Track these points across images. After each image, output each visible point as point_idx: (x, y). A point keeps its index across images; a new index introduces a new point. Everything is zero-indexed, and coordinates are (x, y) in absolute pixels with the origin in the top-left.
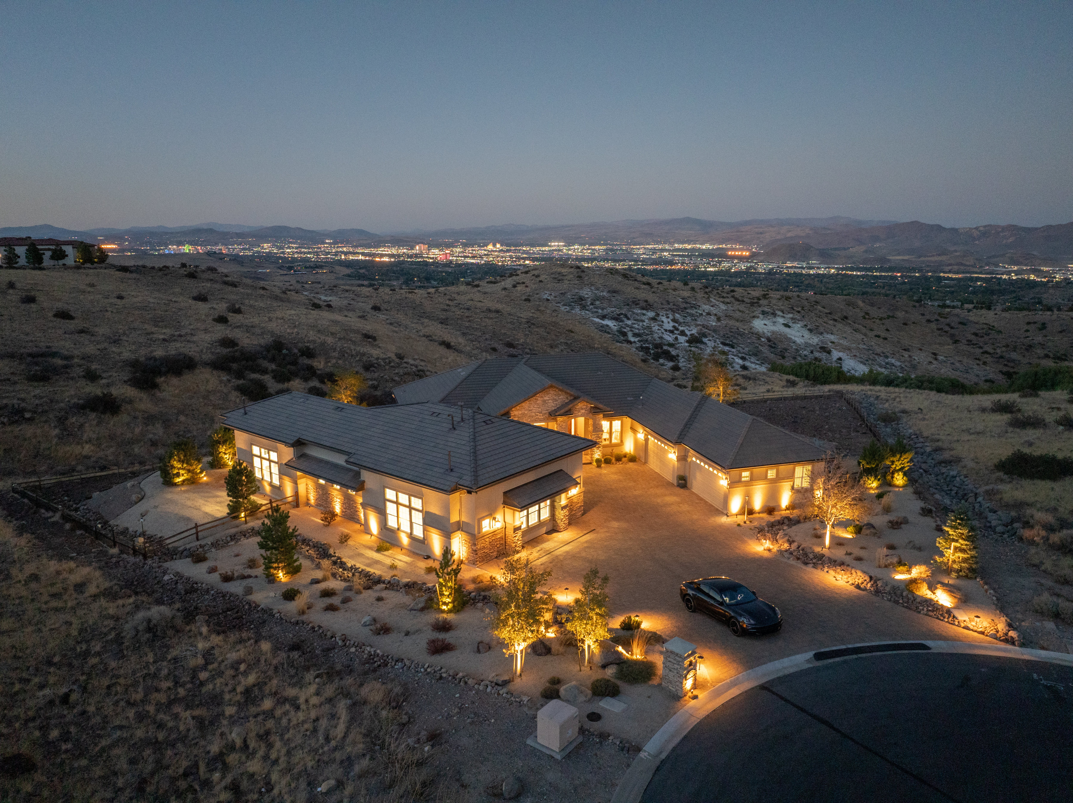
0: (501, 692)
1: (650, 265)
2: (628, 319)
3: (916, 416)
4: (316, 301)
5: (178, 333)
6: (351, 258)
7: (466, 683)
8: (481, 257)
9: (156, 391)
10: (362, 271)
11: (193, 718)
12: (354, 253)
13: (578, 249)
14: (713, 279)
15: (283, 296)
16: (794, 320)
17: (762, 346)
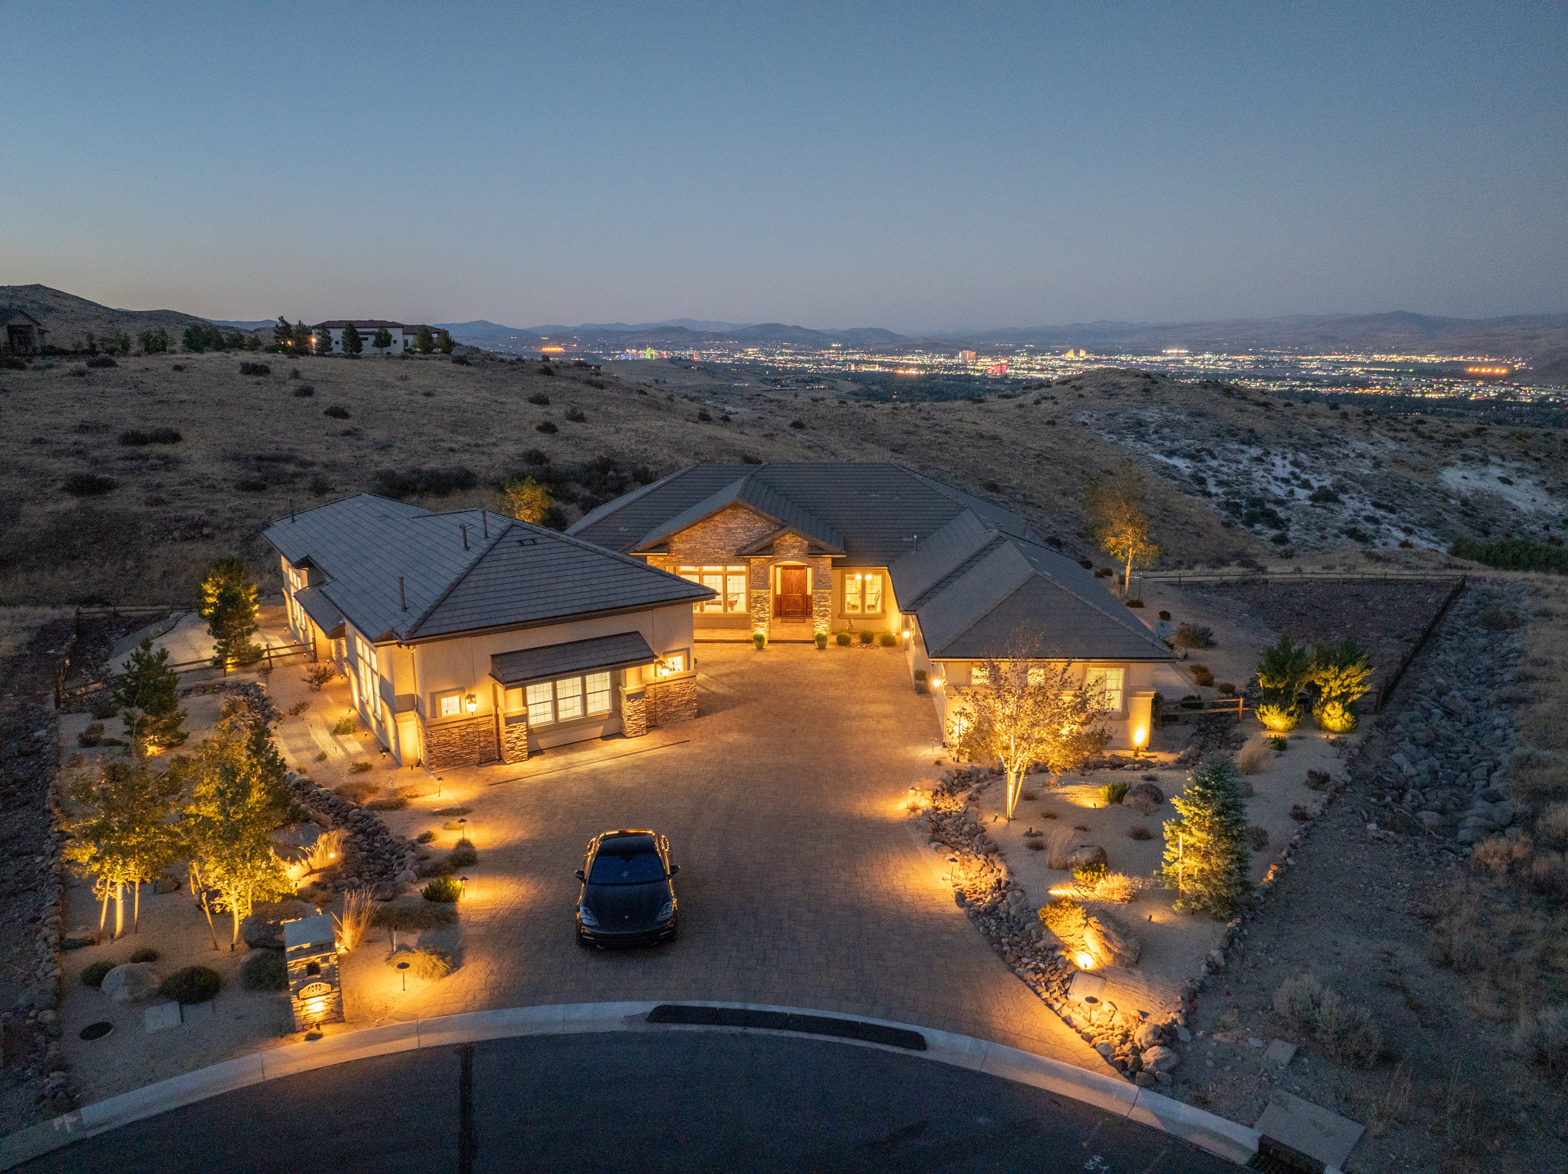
1: (1327, 386)
4: (711, 411)
5: (477, 442)
6: (864, 369)
8: (1054, 370)
10: (874, 388)
12: (870, 363)
13: (1209, 360)
15: (665, 403)
16: (1522, 472)
17: (1448, 512)
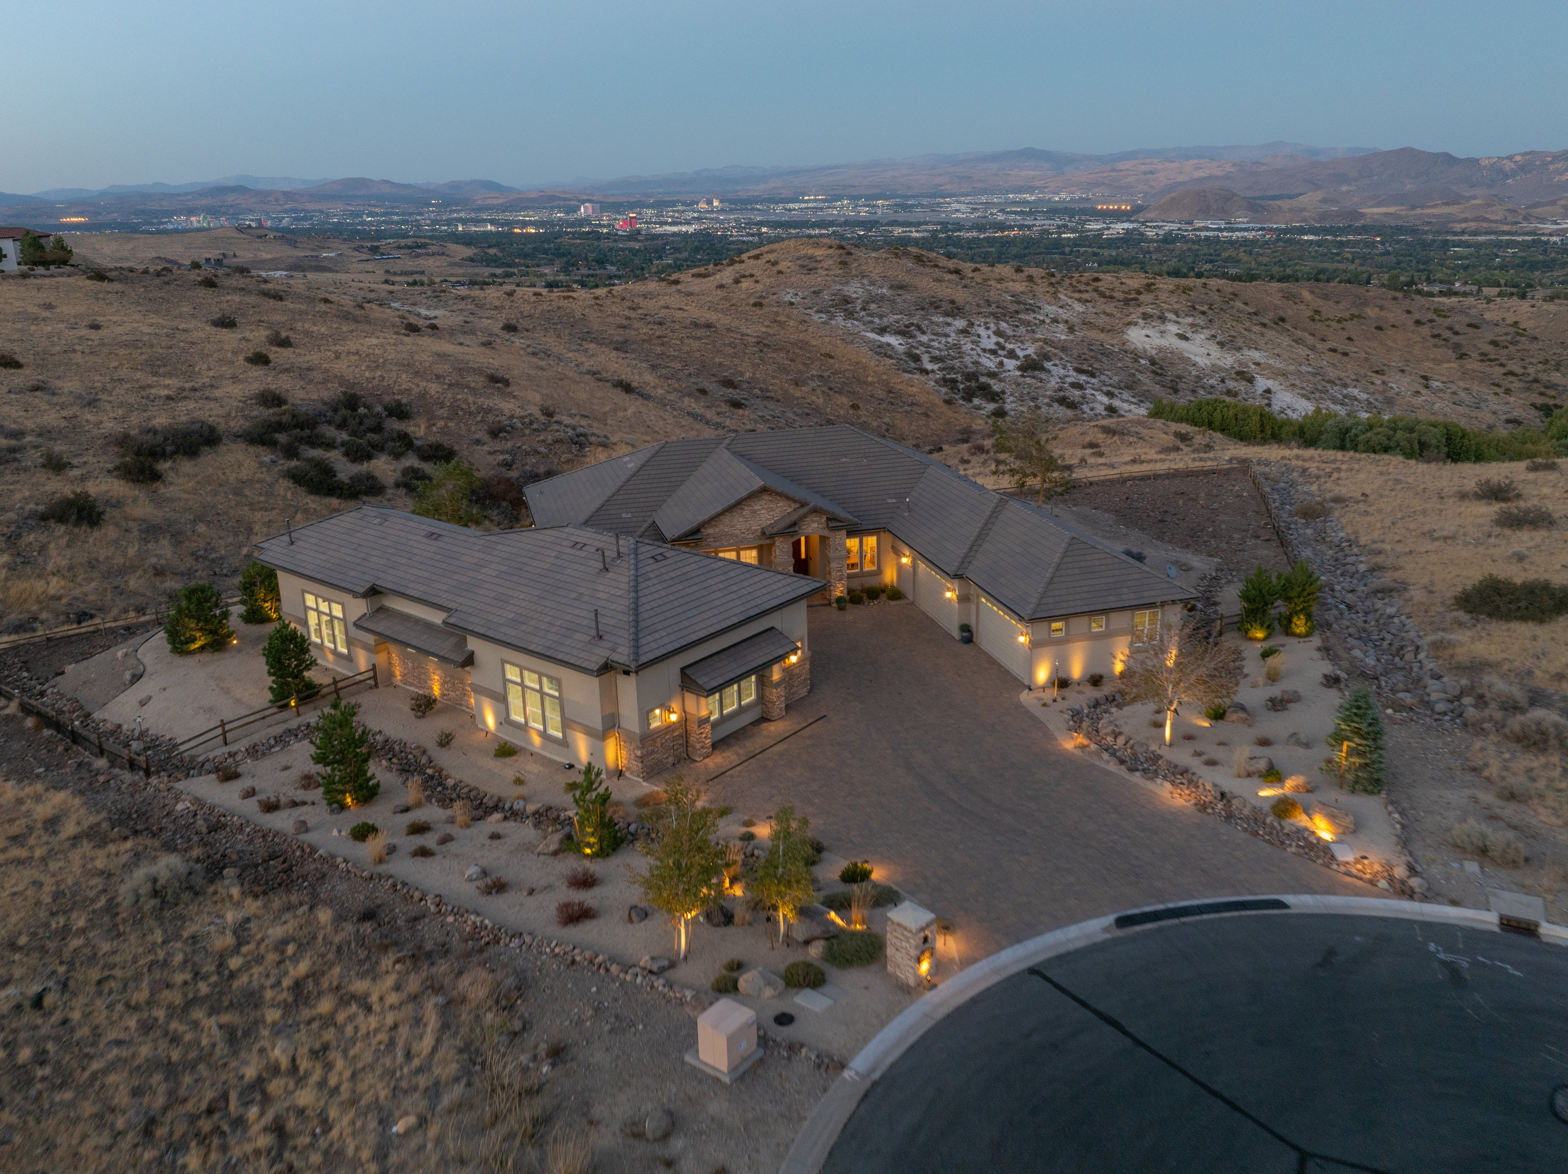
0: (656, 984)
2: (923, 333)
3: (1356, 507)
4: (413, 320)
5: (191, 384)
6: (473, 229)
7: (607, 970)
8: (688, 222)
9: (158, 484)
10: (492, 251)
11: (221, 1027)
12: (479, 221)
13: (848, 206)
14: (1071, 252)
15: (358, 312)
16: (1195, 328)
17: (1140, 372)
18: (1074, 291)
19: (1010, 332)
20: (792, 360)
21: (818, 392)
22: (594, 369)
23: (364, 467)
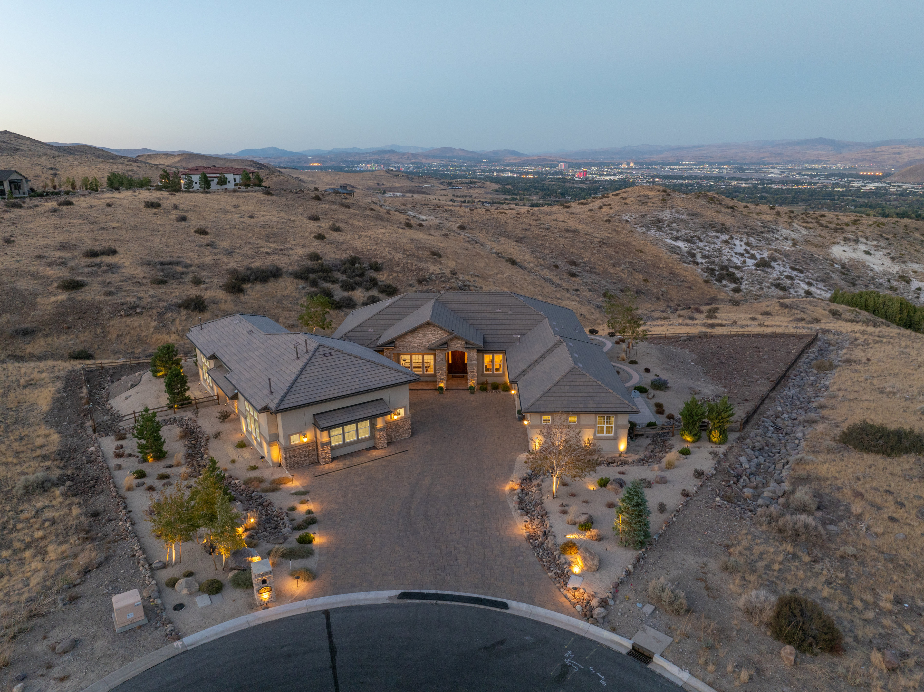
0: (147, 575)
2: (701, 241)
5: (281, 247)
6: (502, 175)
8: (615, 174)
9: (241, 295)
10: (508, 187)
12: (505, 171)
14: (839, 199)
16: (877, 248)
17: (833, 272)
18: (803, 222)
19: (754, 244)
20: (617, 252)
21: (626, 271)
22: (498, 251)
23: (349, 294)
